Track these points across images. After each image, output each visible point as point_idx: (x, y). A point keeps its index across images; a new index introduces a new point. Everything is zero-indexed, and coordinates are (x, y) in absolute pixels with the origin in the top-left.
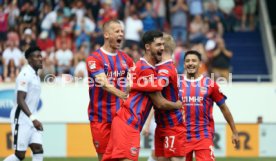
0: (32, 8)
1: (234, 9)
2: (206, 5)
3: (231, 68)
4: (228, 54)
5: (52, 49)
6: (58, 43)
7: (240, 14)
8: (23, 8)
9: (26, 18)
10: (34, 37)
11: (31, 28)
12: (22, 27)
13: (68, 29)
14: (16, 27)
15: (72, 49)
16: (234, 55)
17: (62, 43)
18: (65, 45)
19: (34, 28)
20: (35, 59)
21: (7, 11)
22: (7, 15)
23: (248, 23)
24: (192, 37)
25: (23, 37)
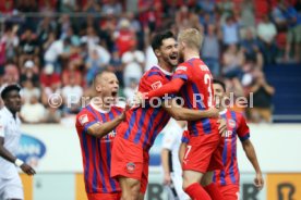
0: (34, 36)
1: (276, 38)
2: (243, 33)
3: (272, 107)
4: (270, 90)
5: (58, 84)
6: (65, 77)
7: (284, 43)
8: (24, 36)
9: (27, 48)
10: (36, 70)
11: (33, 60)
12: (22, 59)
13: (77, 61)
14: (15, 59)
15: (82, 85)
16: (277, 92)
17: (69, 77)
18: (73, 81)
19: (37, 60)
20: (12, 100)
21: (4, 39)
22: (4, 45)
23: (293, 53)
24: (225, 70)
25: (23, 71)
